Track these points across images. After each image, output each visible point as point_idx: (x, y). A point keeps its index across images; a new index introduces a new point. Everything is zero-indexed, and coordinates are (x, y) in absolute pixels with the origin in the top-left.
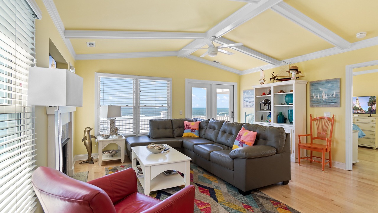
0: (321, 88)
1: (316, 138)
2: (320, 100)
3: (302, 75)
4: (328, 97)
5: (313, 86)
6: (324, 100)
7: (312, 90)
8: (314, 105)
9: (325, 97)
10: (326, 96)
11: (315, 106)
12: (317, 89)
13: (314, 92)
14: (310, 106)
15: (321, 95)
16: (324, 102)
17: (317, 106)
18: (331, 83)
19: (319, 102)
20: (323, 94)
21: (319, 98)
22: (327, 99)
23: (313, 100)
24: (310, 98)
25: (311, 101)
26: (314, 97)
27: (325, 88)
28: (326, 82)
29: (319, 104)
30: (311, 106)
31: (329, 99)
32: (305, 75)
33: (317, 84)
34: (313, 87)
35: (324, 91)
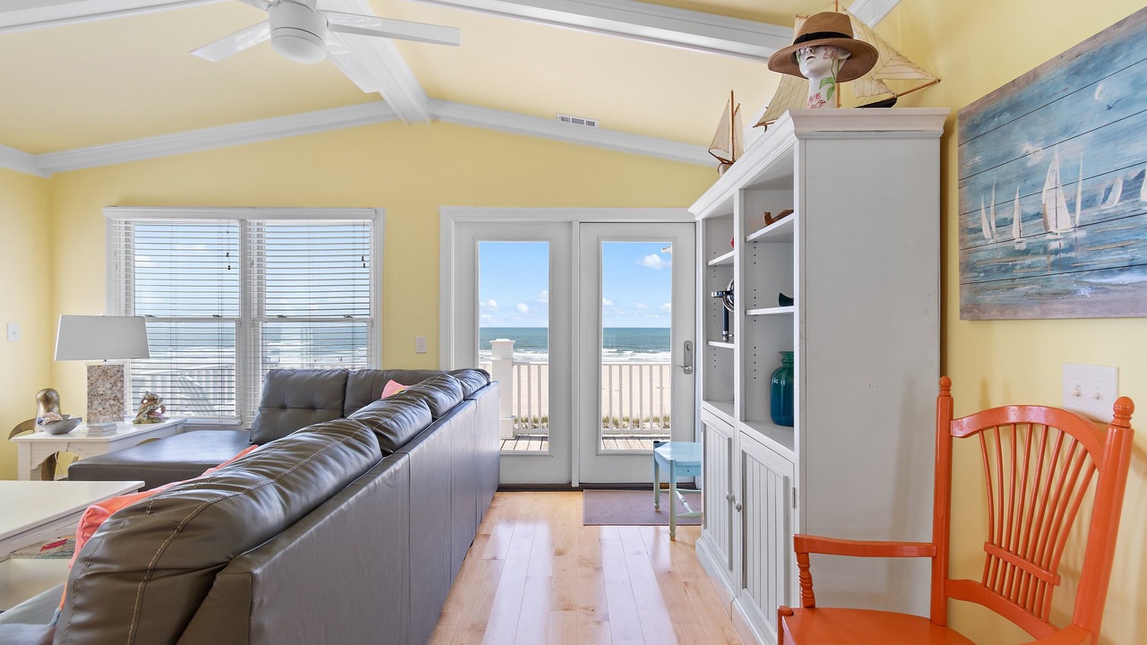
0: (1032, 139)
1: (968, 591)
2: (1026, 252)
3: (916, 76)
4: (1093, 213)
5: (980, 143)
6: (1054, 246)
7: (975, 172)
8: (988, 298)
9: (1062, 223)
10: (1071, 207)
11: (994, 313)
12: (1007, 157)
13: (988, 188)
14: (962, 311)
15: (1031, 210)
16: (1054, 265)
17: (1007, 311)
18: (1120, 62)
19: (1018, 273)
20: (1047, 196)
21: (1015, 234)
22: (1081, 234)
23: (982, 255)
24: (965, 250)
25: (967, 267)
26: (986, 233)
27: (1068, 131)
28: (1077, 71)
29: (1022, 289)
30: (970, 311)
31: (1099, 231)
32: (942, 74)
33: (1006, 117)
34: (976, 153)
35: (1056, 165)
